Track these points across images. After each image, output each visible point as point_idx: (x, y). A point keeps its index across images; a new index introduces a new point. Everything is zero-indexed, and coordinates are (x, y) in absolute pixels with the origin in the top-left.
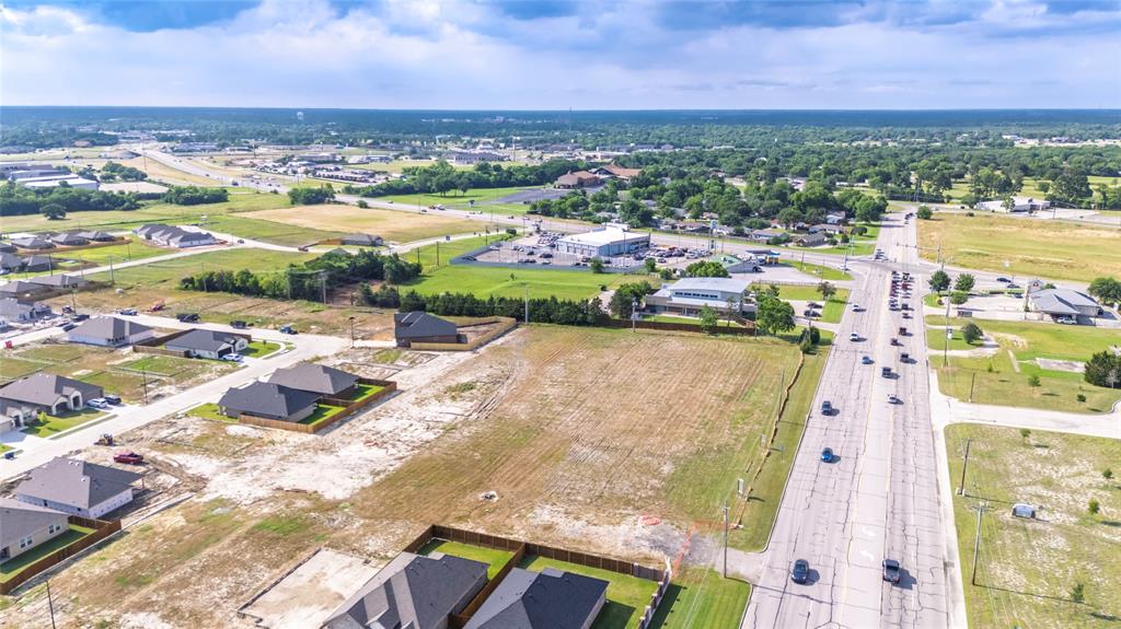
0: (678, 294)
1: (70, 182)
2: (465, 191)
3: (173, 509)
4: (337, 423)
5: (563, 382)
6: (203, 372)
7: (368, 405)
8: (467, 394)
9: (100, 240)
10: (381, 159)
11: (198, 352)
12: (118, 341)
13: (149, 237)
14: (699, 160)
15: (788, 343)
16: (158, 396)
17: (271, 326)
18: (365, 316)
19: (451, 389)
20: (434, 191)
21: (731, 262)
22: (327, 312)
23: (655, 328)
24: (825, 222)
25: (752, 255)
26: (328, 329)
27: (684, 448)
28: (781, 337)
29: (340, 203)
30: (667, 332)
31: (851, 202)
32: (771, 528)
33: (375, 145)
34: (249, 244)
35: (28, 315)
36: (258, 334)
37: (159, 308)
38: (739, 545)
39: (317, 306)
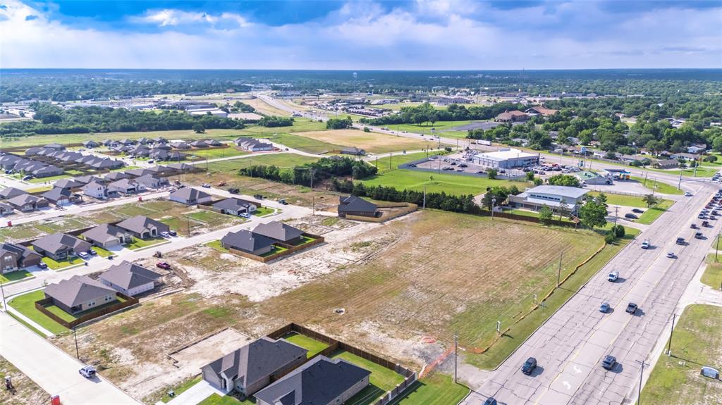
0: (532, 196)
1: (212, 112)
2: (433, 122)
3: (170, 296)
4: (280, 258)
5: (425, 247)
6: (226, 222)
7: (303, 249)
8: (363, 249)
9: (214, 145)
10: (391, 102)
11: (229, 211)
12: (192, 201)
13: (239, 144)
14: (609, 104)
15: (599, 235)
16: (197, 234)
17: (276, 199)
18: (330, 197)
19: (356, 245)
20: (413, 123)
21: (589, 176)
22: (310, 193)
23: (508, 218)
24: (686, 152)
25: (608, 172)
26: (305, 203)
27: (480, 297)
28: (596, 231)
29: (354, 128)
30: (516, 221)
31: (711, 138)
32: (508, 357)
33: (391, 93)
34: (292, 151)
35: (156, 184)
36: (265, 203)
37: (223, 185)
38: (478, 364)
39: (307, 189)
